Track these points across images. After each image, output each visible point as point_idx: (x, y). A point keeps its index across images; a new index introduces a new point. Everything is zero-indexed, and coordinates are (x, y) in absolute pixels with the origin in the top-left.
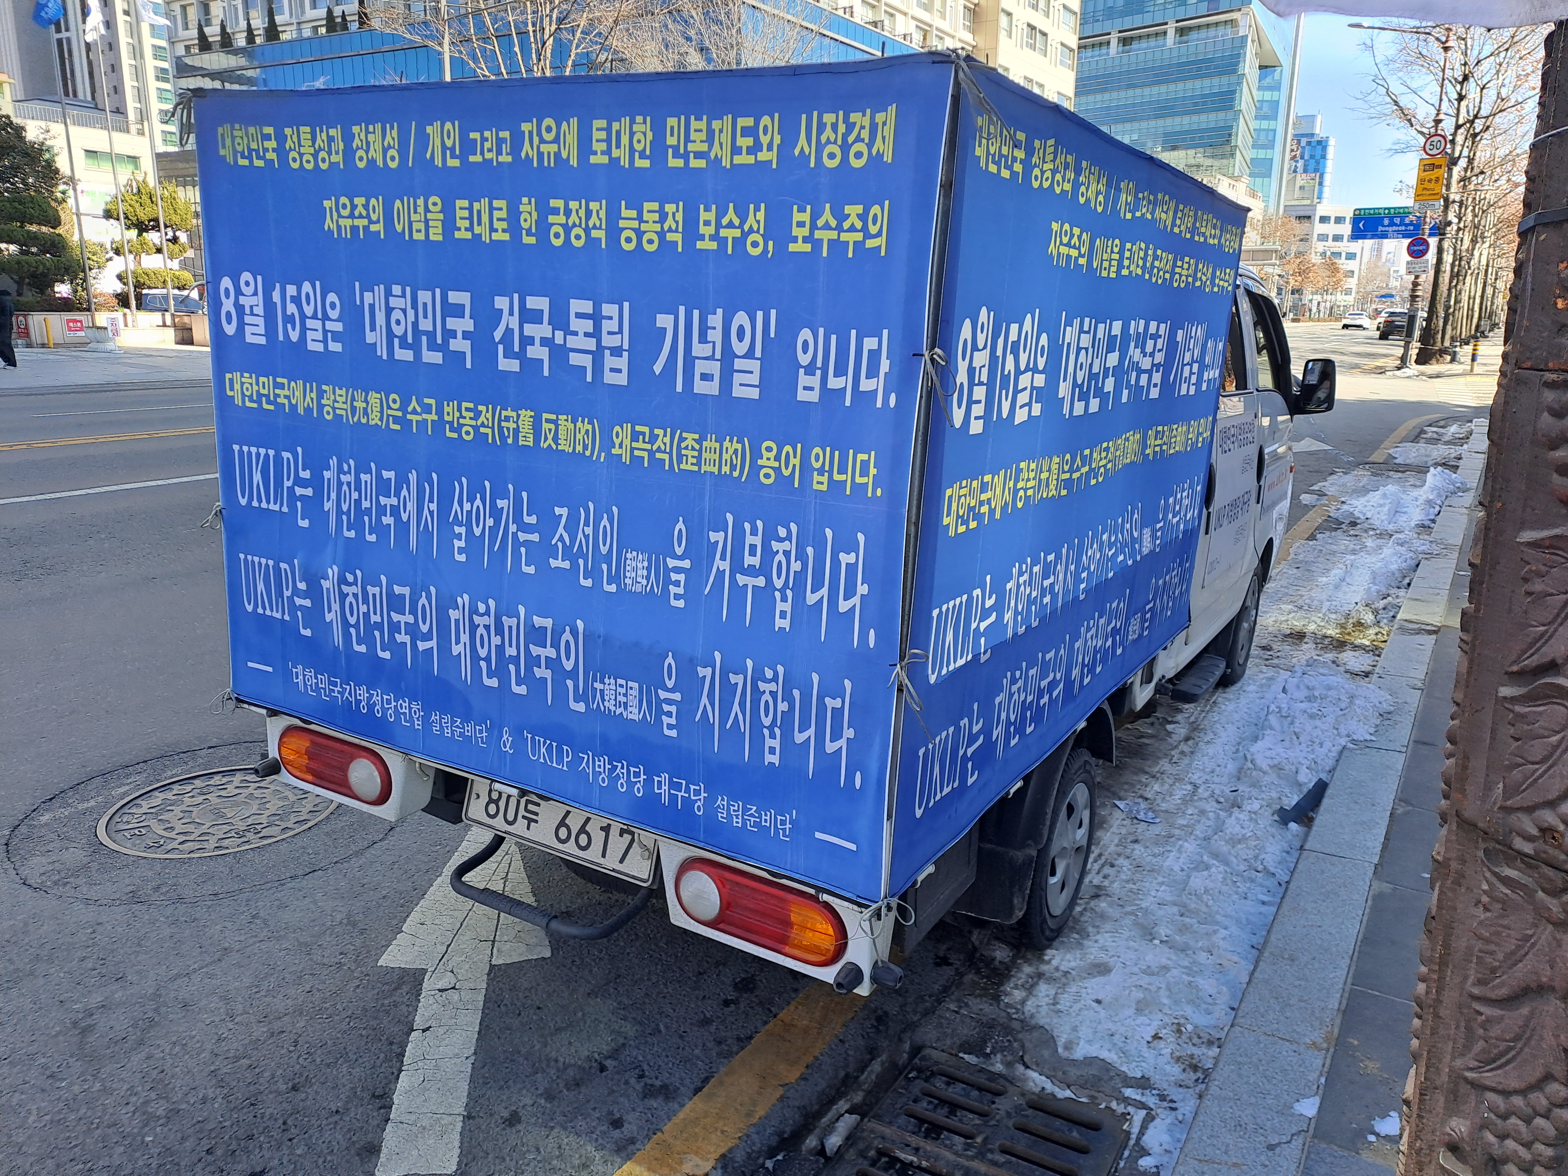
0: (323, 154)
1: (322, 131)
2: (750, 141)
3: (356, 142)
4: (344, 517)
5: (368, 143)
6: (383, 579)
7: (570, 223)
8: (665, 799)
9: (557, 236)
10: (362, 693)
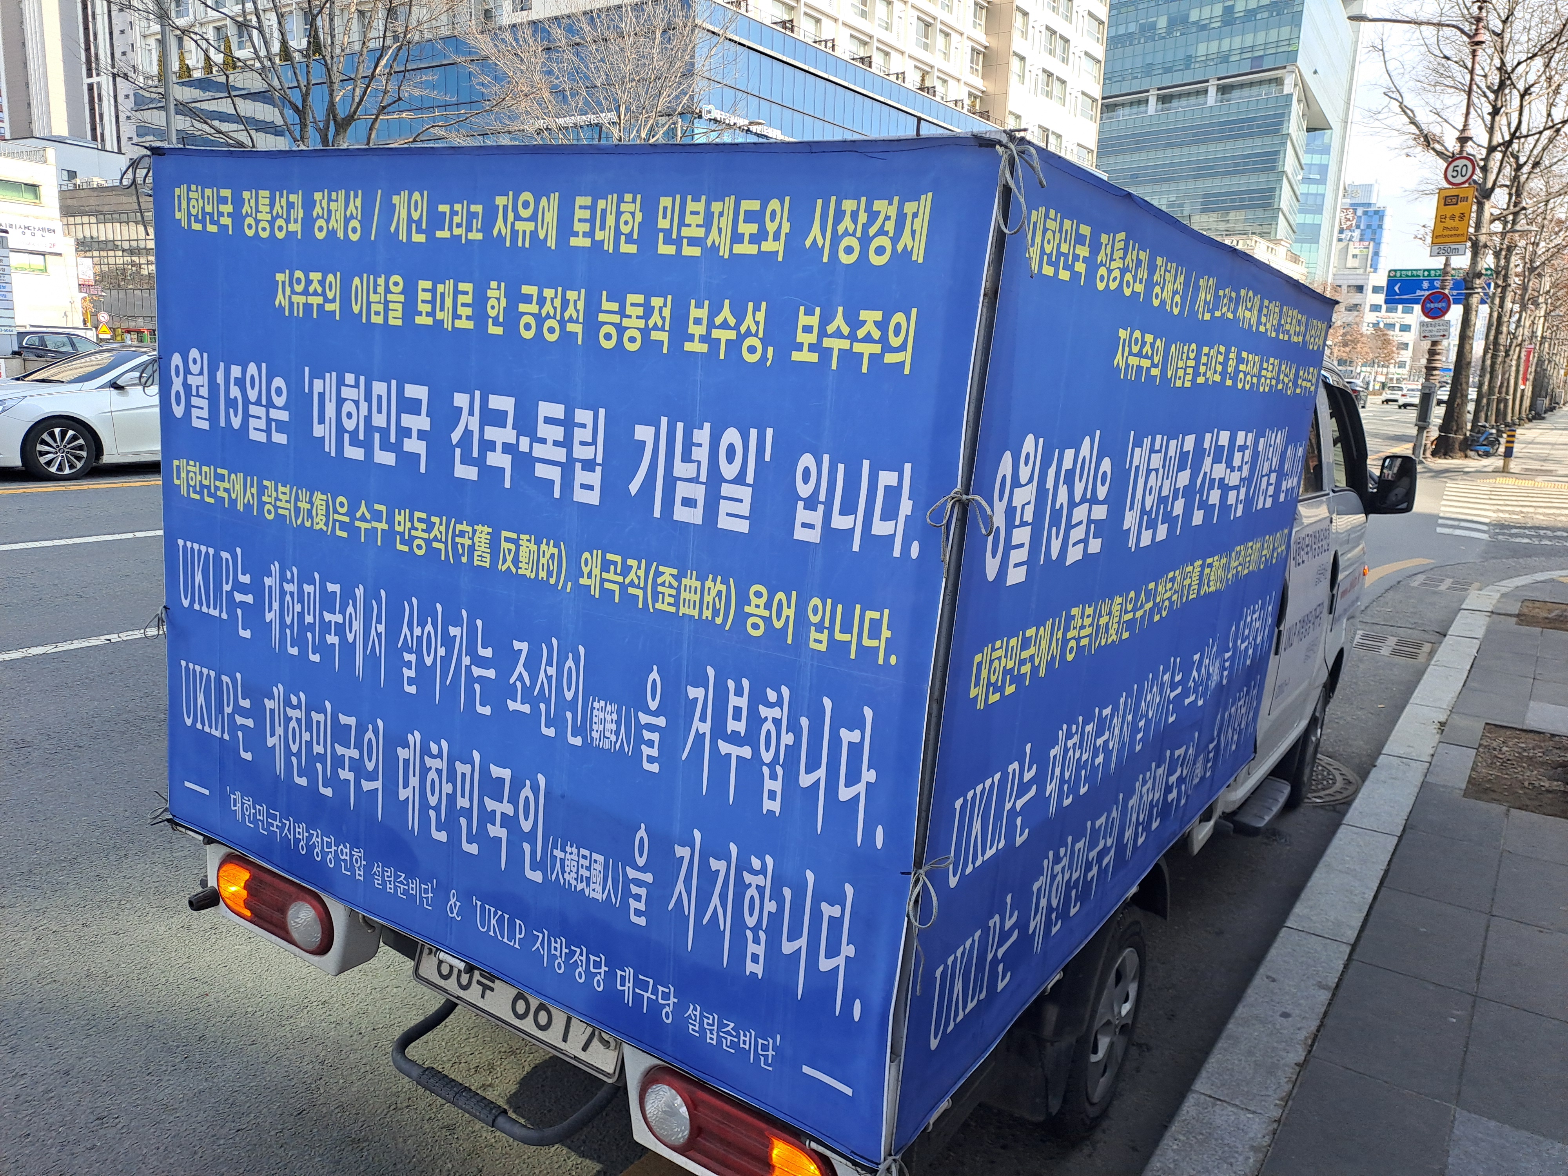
0: (280, 222)
1: (281, 196)
2: (753, 228)
3: (317, 210)
4: (288, 631)
5: (329, 211)
6: (328, 704)
7: (544, 315)
8: (629, 999)
9: (528, 327)
10: (301, 831)
